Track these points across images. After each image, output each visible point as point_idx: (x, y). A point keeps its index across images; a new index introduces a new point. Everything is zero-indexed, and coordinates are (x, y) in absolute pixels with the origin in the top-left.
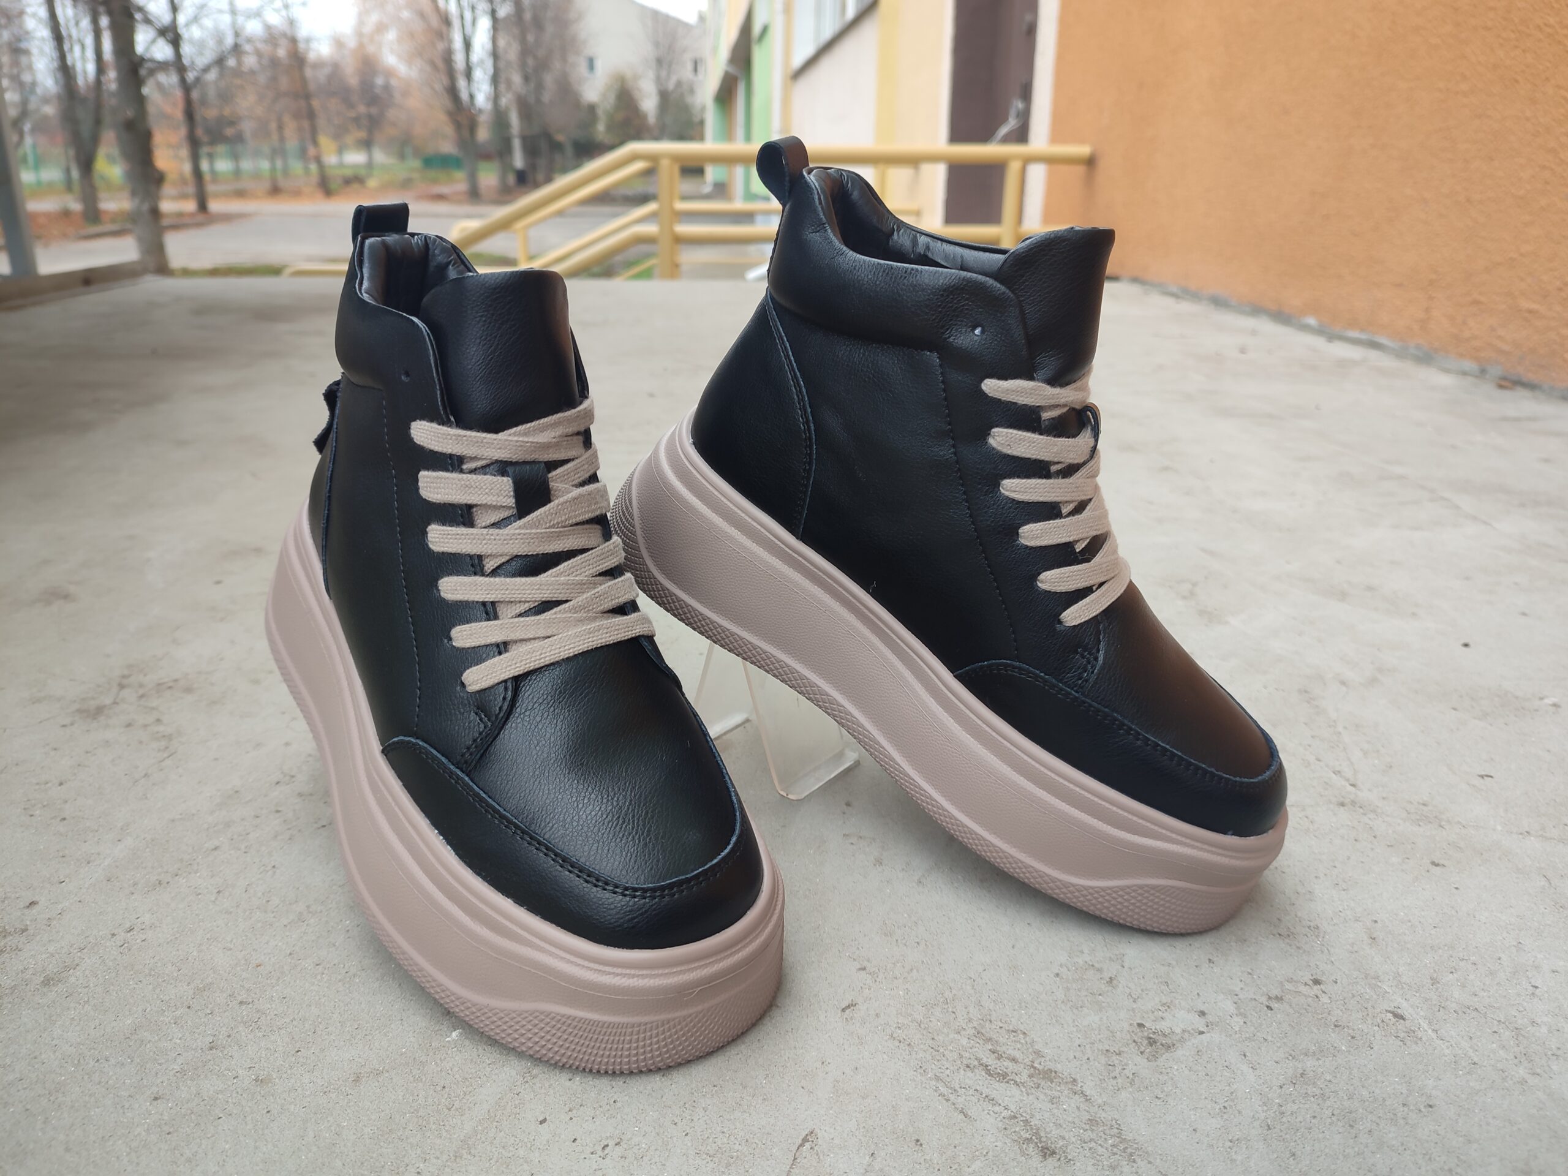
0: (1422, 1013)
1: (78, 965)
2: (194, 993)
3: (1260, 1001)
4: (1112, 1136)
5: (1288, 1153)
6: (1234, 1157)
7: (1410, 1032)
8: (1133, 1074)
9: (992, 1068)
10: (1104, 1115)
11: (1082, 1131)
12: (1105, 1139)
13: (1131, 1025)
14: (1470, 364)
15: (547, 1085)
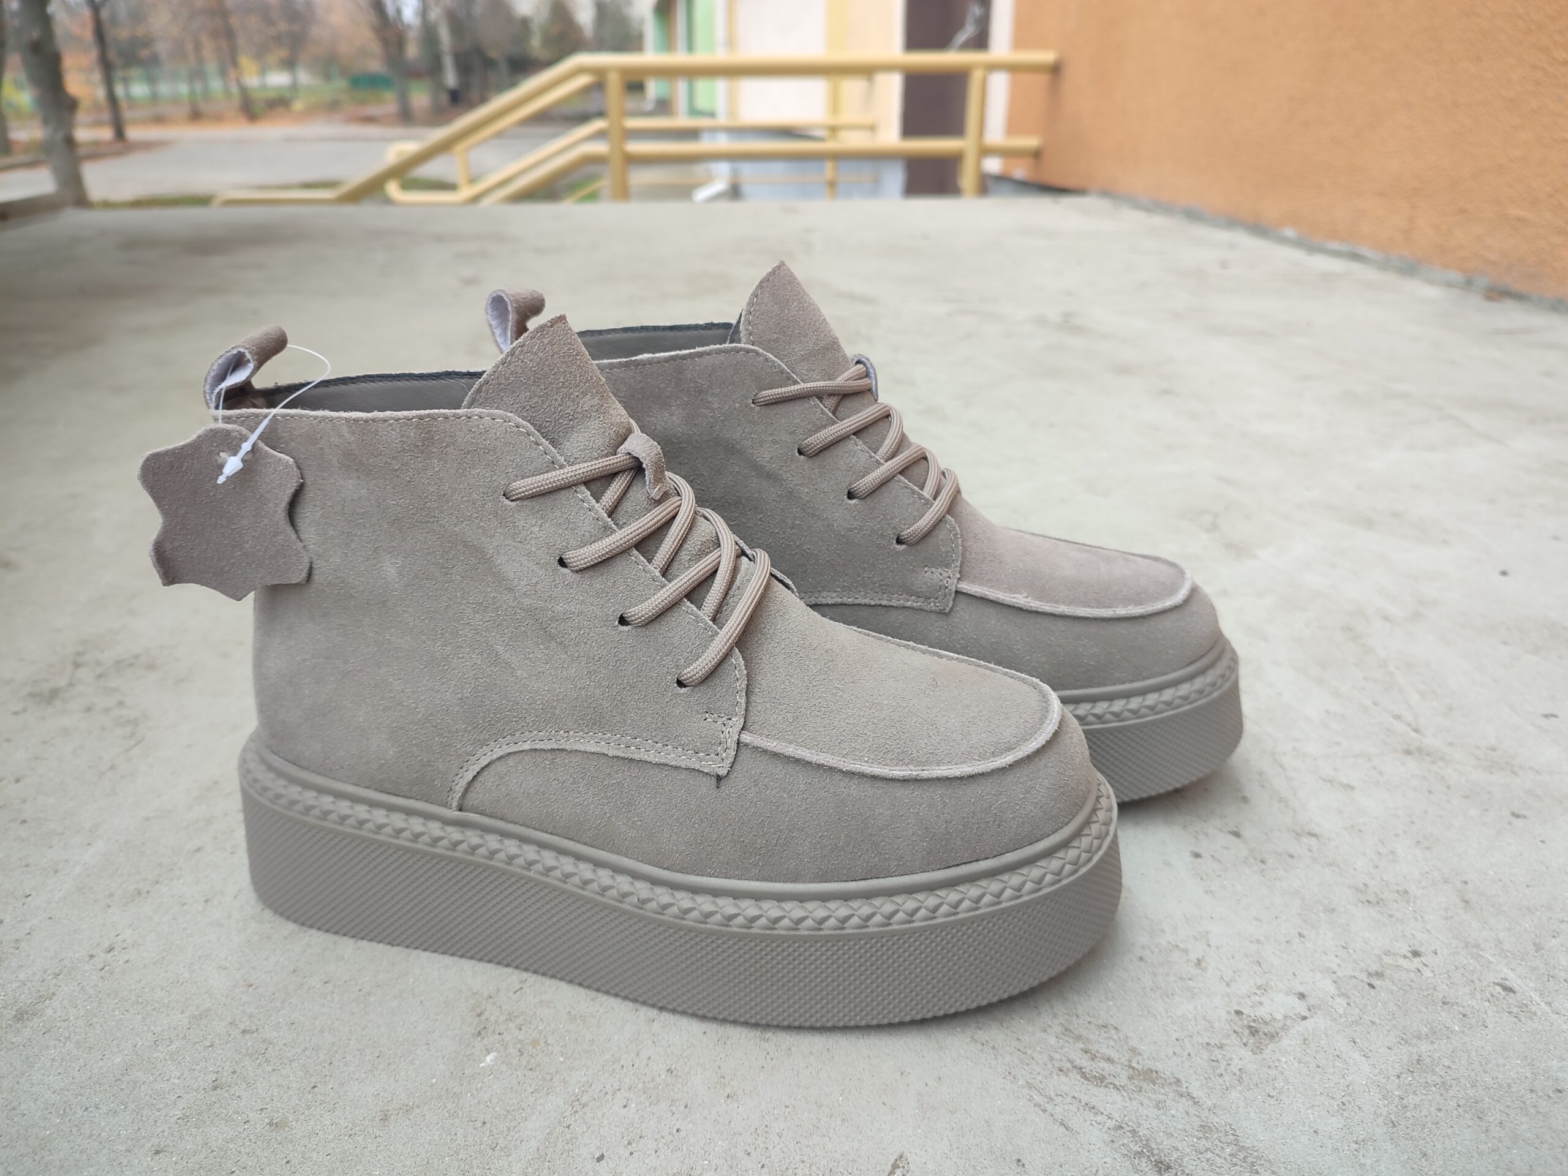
0: (1531, 984)
1: (54, 994)
2: (190, 1022)
3: (1361, 978)
4: (1229, 1144)
5: (1418, 1152)
6: (1363, 1161)
7: (1523, 1007)
8: (1240, 1070)
9: (1087, 1070)
10: (1216, 1119)
11: (1195, 1140)
12: (1222, 1147)
13: (1228, 1012)
14: (1455, 276)
15: (599, 1115)
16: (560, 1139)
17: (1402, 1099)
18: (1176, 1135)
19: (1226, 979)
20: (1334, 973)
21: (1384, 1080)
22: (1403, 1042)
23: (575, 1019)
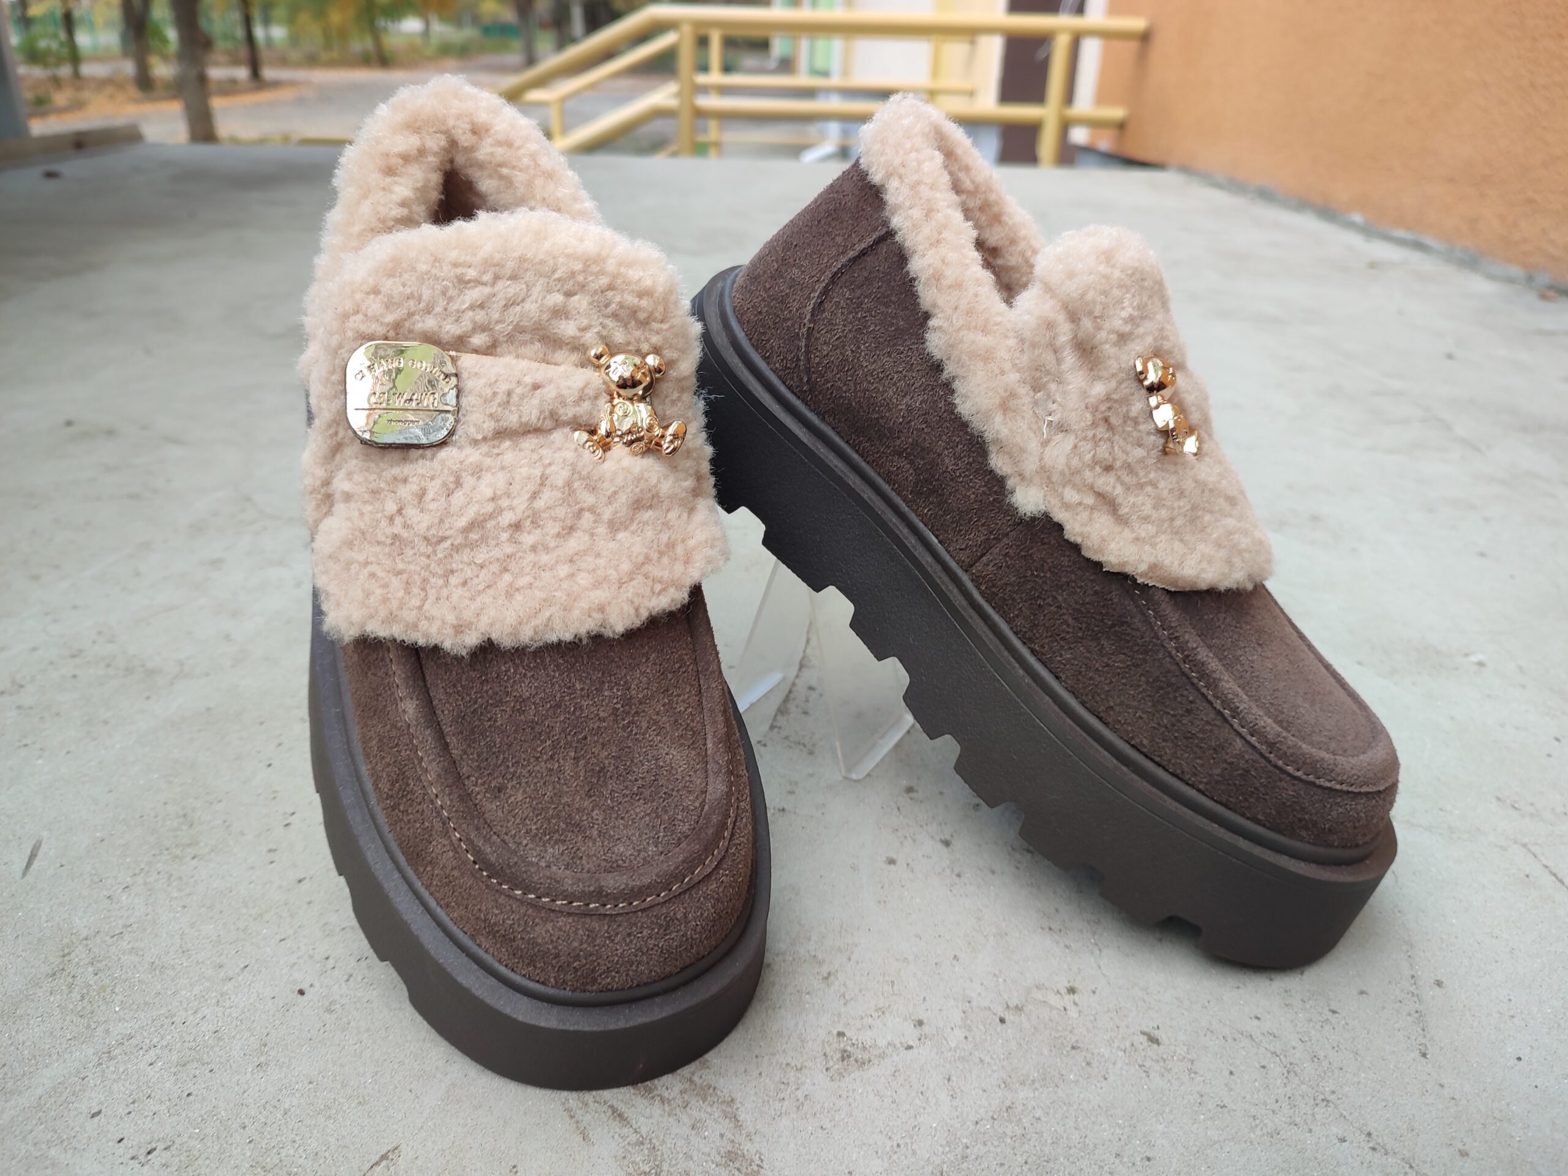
0: (1183, 1037)
3: (995, 1011)
7: (1160, 1061)
10: (748, 1147)
13: (829, 1033)
14: (1516, 271)
15: (121, 1070)
16: (68, 1090)
17: (967, 1147)
18: (696, 1158)
19: (847, 997)
20: (969, 1002)
21: (959, 1125)
22: (1003, 1086)
23: (155, 969)
